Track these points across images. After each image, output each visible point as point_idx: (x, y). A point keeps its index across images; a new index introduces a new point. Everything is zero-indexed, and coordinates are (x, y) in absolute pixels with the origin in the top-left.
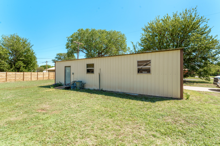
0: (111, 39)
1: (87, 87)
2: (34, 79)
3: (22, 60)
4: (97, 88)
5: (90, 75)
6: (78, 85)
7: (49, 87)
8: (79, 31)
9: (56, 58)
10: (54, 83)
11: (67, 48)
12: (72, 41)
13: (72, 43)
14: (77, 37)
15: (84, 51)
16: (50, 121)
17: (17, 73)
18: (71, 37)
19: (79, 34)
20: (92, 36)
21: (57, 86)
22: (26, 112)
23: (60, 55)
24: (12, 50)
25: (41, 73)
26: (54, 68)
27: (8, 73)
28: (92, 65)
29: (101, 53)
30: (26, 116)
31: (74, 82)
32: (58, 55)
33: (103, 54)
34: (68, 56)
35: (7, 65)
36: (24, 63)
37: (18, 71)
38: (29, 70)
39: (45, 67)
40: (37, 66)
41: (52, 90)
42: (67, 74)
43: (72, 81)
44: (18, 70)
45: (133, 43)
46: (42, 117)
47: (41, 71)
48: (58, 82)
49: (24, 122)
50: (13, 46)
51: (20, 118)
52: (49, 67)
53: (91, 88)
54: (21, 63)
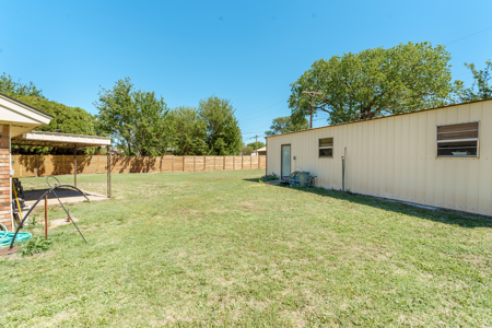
0: (397, 68)
1: (319, 185)
2: (238, 168)
3: (222, 136)
4: (338, 187)
5: (325, 160)
6: (302, 179)
7: (257, 180)
8: (314, 65)
9: (272, 127)
10: (264, 175)
11: (291, 105)
12: (301, 90)
13: (300, 94)
14: (310, 80)
15: (326, 108)
16: (251, 219)
17: (218, 158)
18: (299, 83)
19: (316, 73)
20: (344, 70)
21: (269, 179)
22: (227, 207)
23: (279, 121)
24: (211, 121)
25: (248, 157)
26: (264, 149)
27: (208, 158)
28: (330, 141)
29: (369, 109)
30: (227, 210)
31: (296, 173)
32: (276, 121)
33: (373, 110)
34: (294, 123)
35: (205, 145)
36: (225, 141)
37: (218, 155)
38: (231, 153)
39: (254, 146)
40: (242, 144)
41: (261, 185)
42: (285, 159)
43: (293, 171)
44: (218, 152)
45: (472, 66)
46: (243, 213)
47: (249, 153)
48: (270, 173)
49: (226, 215)
50: (211, 115)
51: (221, 212)
52: (260, 146)
53: (327, 187)
54: (221, 142)
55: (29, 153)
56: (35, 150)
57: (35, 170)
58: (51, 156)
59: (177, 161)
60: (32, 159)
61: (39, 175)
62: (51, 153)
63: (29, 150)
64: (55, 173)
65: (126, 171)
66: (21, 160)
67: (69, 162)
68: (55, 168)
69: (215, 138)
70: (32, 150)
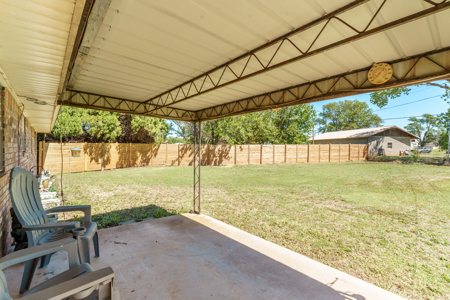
27: (289, 147)
55: (95, 140)
56: (103, 135)
58: (117, 144)
59: (254, 150)
60: (97, 147)
62: (118, 139)
63: (95, 136)
64: (120, 165)
66: (85, 149)
67: (136, 150)
70: (99, 136)
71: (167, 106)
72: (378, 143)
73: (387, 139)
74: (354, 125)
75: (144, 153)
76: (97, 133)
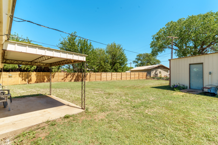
2: (128, 78)
3: (119, 63)
9: (136, 59)
11: (152, 47)
12: (158, 38)
17: (118, 73)
18: (157, 35)
23: (139, 56)
27: (113, 73)
54: (118, 65)
55: (24, 71)
56: (27, 69)
57: (27, 80)
58: (35, 73)
59: (98, 75)
60: (25, 74)
61: (29, 83)
62: (35, 71)
63: (24, 69)
64: (37, 82)
65: (73, 81)
66: (20, 75)
67: (44, 76)
68: (37, 79)
69: (115, 63)
70: (25, 69)
71: (39, 62)
72: (156, 72)
73: (159, 70)
74: (149, 64)
75: (48, 76)
76: (25, 68)
